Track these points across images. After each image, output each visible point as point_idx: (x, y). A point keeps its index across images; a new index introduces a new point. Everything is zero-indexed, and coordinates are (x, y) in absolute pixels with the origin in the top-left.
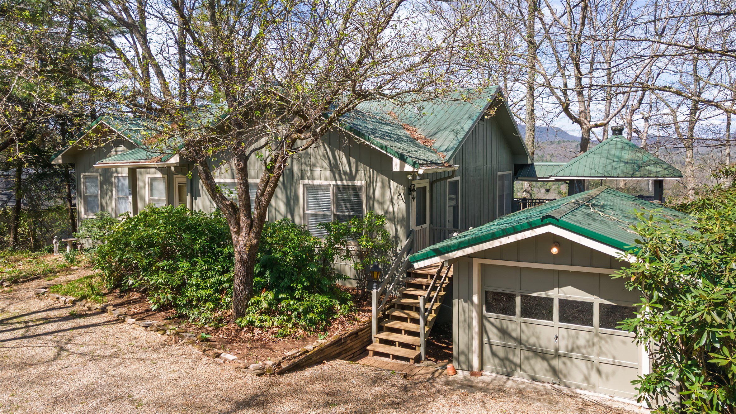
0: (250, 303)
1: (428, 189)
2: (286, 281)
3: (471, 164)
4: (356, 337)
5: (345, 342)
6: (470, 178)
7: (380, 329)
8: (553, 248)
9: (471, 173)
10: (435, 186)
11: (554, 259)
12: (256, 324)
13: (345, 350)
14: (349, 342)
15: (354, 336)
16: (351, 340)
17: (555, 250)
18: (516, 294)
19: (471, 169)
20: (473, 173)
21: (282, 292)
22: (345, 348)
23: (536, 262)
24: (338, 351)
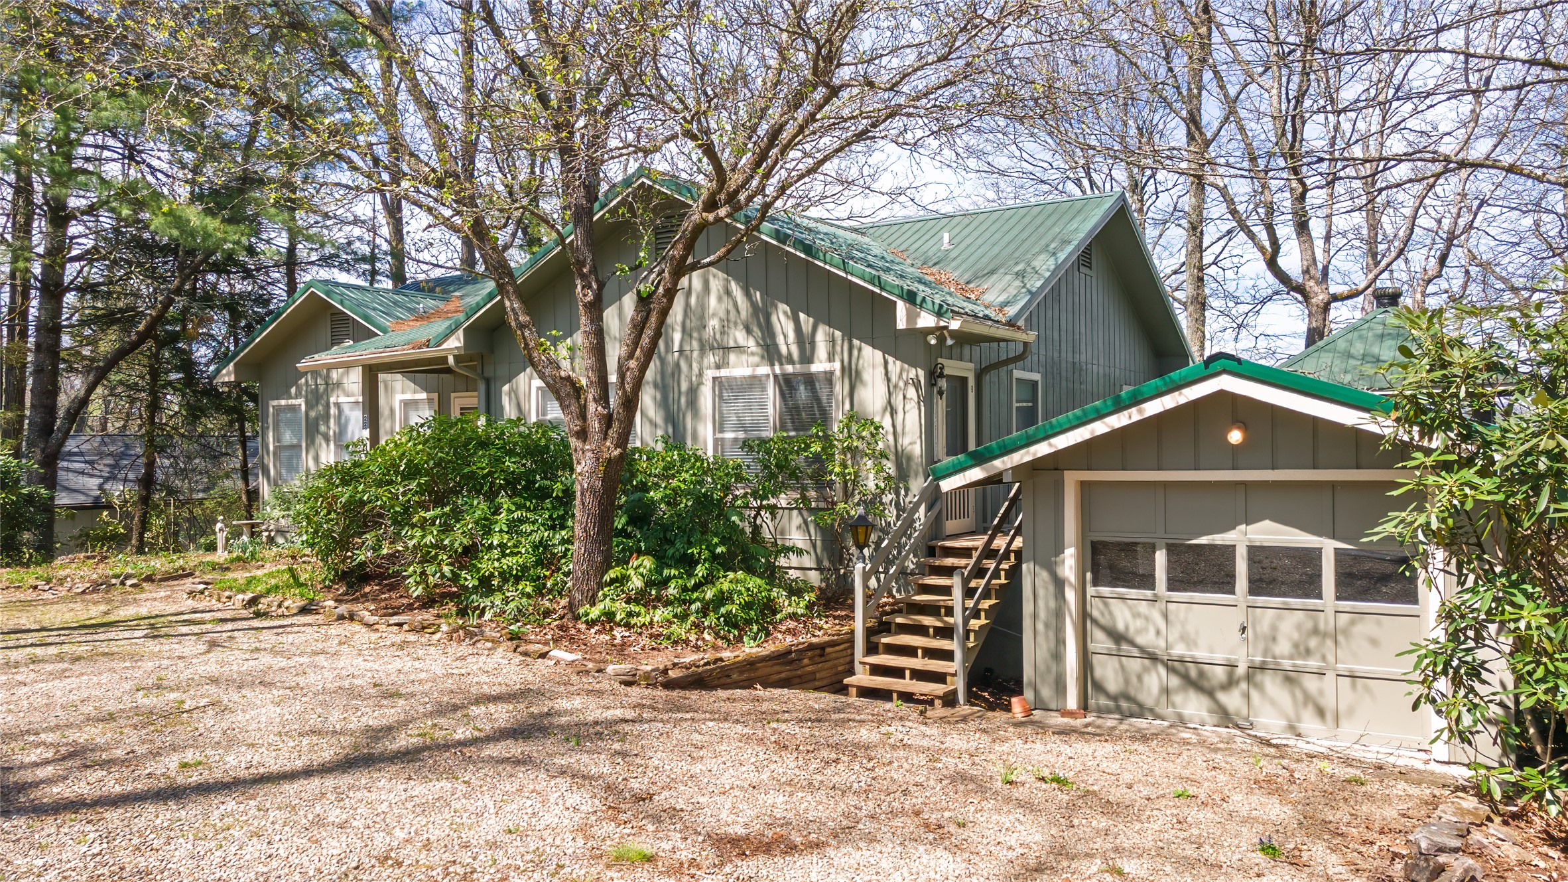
0: (606, 578)
1: (971, 383)
2: (678, 545)
3: (1064, 355)
4: (822, 656)
5: (800, 660)
6: (1064, 383)
7: (871, 649)
8: (1230, 431)
9: (1064, 374)
10: (986, 379)
11: (1235, 458)
12: (618, 618)
13: (800, 677)
14: (806, 661)
15: (818, 652)
16: (810, 658)
17: (1235, 437)
18: (1158, 542)
19: (1064, 365)
20: (1070, 374)
21: (669, 567)
22: (799, 672)
23: (1197, 468)
24: (783, 675)
